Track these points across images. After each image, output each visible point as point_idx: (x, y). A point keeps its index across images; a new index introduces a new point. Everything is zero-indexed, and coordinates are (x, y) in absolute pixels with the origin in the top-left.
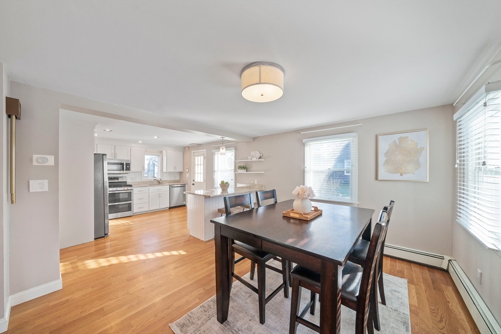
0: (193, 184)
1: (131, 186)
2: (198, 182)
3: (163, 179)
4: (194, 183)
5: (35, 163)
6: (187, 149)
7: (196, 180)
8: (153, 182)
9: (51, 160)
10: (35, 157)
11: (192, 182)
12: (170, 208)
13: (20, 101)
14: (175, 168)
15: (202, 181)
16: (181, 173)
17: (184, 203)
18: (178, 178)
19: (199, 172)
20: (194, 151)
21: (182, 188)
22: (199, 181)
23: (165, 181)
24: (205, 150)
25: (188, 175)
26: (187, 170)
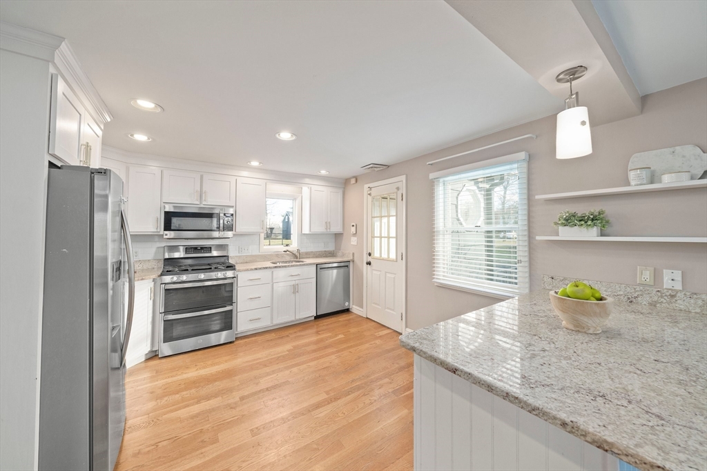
0: (369, 263)
1: (233, 267)
2: (381, 259)
3: (302, 250)
4: (370, 259)
6: (353, 181)
7: (376, 254)
8: (282, 256)
11: (366, 258)
12: (317, 317)
14: (328, 224)
15: (393, 256)
16: (338, 236)
17: (347, 304)
18: (331, 248)
19: (384, 234)
20: (371, 185)
21: (342, 270)
22: (385, 256)
23: (307, 253)
24: (403, 178)
25: (354, 241)
26: (353, 230)
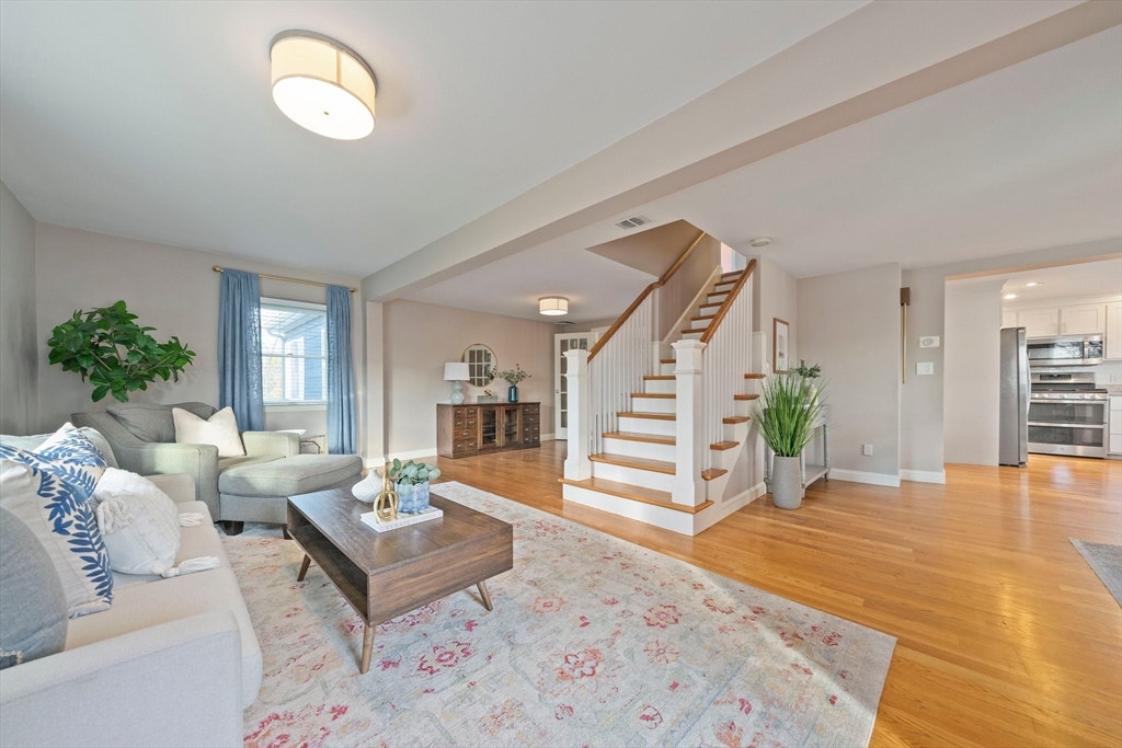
1: (1104, 391)
5: (922, 346)
9: (936, 341)
10: (922, 339)
13: (911, 289)
